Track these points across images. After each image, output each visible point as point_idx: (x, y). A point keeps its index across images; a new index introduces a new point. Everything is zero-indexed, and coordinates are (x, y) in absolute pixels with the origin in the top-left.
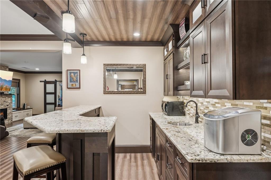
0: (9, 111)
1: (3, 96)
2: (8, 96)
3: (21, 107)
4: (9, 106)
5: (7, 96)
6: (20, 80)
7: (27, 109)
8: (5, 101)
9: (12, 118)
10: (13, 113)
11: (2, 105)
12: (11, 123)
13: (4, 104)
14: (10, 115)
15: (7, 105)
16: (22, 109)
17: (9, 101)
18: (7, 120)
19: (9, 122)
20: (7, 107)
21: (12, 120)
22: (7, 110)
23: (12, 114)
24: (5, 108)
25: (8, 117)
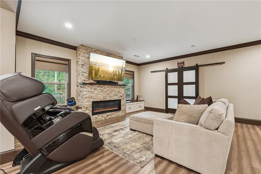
0: (122, 103)
1: (117, 86)
2: (122, 86)
3: (135, 99)
4: (123, 97)
5: (120, 86)
6: (134, 72)
7: (140, 101)
8: (119, 92)
9: (125, 110)
10: (127, 104)
11: (116, 96)
12: (125, 115)
13: (119, 95)
14: (123, 106)
15: (121, 96)
16: (136, 101)
17: (122, 92)
18: (121, 111)
19: (123, 114)
20: (121, 98)
21: (125, 112)
22: (121, 102)
23: (125, 105)
24: (119, 99)
25: (121, 108)
